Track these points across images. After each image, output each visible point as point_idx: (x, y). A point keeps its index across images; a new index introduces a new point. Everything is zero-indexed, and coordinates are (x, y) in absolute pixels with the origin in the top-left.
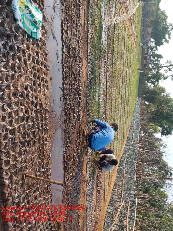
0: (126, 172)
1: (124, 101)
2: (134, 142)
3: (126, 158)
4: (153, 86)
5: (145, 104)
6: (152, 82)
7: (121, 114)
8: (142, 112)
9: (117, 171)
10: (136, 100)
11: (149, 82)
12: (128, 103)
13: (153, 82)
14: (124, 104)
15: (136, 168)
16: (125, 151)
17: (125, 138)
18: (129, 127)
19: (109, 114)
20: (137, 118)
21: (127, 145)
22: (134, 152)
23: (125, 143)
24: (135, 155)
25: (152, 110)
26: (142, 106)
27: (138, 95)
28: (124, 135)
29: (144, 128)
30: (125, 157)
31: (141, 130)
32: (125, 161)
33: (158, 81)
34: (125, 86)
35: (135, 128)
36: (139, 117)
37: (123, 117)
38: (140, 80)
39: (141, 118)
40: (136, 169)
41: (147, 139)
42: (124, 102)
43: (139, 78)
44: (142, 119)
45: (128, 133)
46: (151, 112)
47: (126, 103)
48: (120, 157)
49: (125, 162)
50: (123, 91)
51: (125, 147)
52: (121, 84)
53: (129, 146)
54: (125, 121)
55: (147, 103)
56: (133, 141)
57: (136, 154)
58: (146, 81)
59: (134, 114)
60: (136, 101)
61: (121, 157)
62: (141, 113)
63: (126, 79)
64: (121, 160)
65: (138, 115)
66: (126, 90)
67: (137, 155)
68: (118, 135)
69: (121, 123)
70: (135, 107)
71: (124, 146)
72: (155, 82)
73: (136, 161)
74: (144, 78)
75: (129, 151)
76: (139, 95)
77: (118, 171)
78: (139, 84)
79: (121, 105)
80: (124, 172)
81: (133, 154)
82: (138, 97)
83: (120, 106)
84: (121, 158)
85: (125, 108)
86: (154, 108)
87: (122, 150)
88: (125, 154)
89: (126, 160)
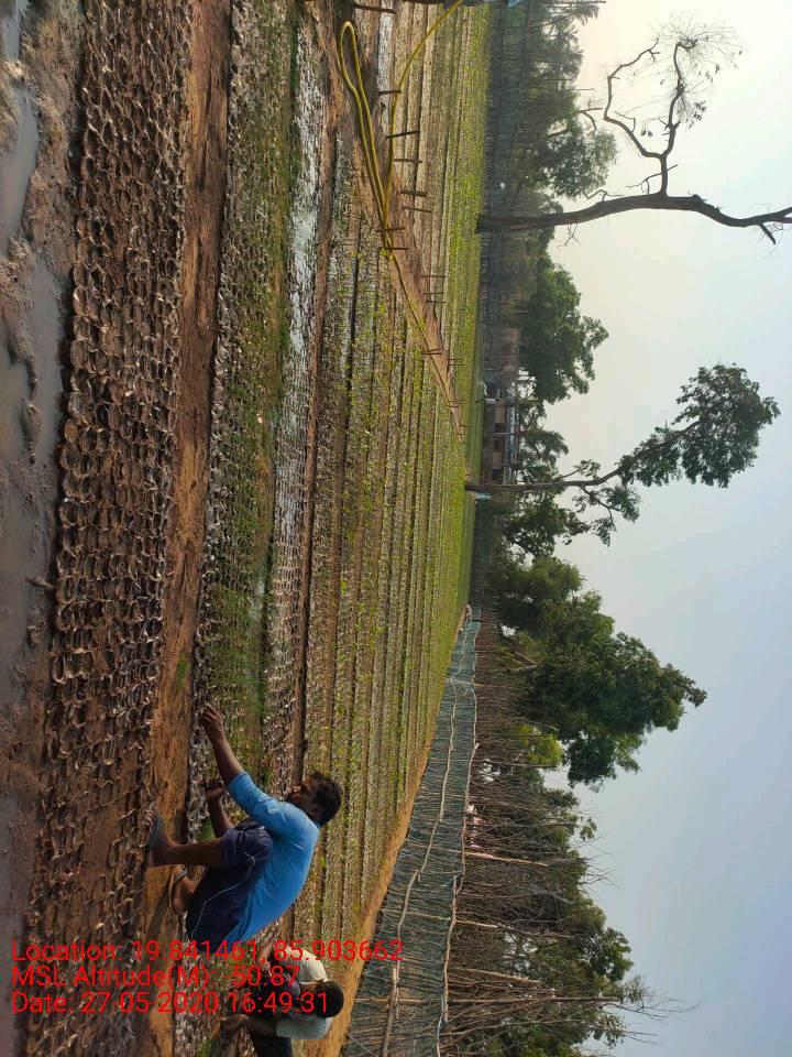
0: (403, 975)
1: (401, 626)
2: (446, 816)
3: (406, 902)
4: (530, 557)
5: (501, 635)
6: (527, 544)
7: (384, 685)
8: (488, 674)
9: (362, 976)
10: (463, 617)
11: (514, 542)
12: (420, 633)
13: (529, 540)
14: (400, 641)
15: (451, 951)
16: (406, 866)
17: (408, 801)
18: (428, 743)
19: (321, 690)
20: (463, 699)
21: (417, 835)
22: (445, 868)
23: (405, 821)
24: (452, 885)
25: (529, 664)
26: (488, 644)
27: (472, 594)
28: (401, 786)
29: (493, 747)
30: (404, 898)
31: (479, 755)
32: (403, 916)
33: (552, 542)
35: (451, 748)
36: (471, 695)
37: (396, 701)
38: (477, 531)
39: (480, 702)
42: (400, 632)
43: (472, 525)
44: (485, 707)
45: (420, 774)
46: (521, 674)
47: (409, 635)
48: (380, 900)
49: (400, 924)
51: (405, 845)
56: (442, 813)
57: (455, 877)
58: (505, 538)
59: (452, 680)
60: (461, 622)
61: (385, 899)
62: (483, 675)
63: (412, 526)
64: (381, 913)
65: (469, 683)
66: (409, 576)
67: (458, 886)
70: (458, 647)
71: (400, 838)
72: (540, 543)
73: (454, 916)
74: (495, 525)
75: (424, 866)
76: (475, 597)
77: (366, 973)
78: (475, 547)
80: (395, 977)
81: (446, 879)
82: (470, 603)
84: (384, 905)
85: (408, 654)
86: (533, 655)
87: (391, 862)
88: (406, 880)
89: (405, 912)
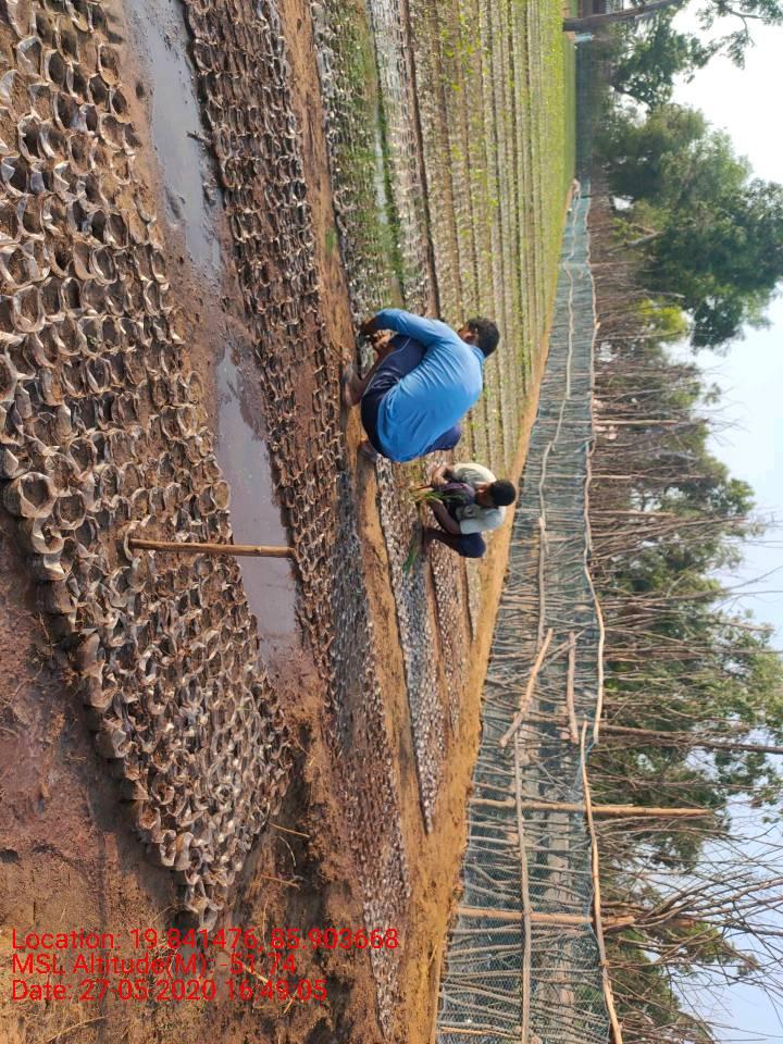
0: (548, 523)
1: (512, 202)
2: (573, 393)
3: (544, 468)
4: (643, 108)
5: (613, 208)
6: (639, 91)
7: (502, 267)
8: (603, 252)
9: (513, 527)
10: (570, 195)
11: (623, 92)
12: (531, 210)
13: (642, 86)
14: (513, 217)
15: (590, 500)
16: (539, 440)
17: (535, 384)
18: (548, 329)
19: (448, 269)
20: (578, 283)
21: (546, 413)
22: (577, 436)
23: (534, 404)
24: (584, 449)
25: (648, 233)
26: (602, 224)
27: (579, 165)
28: (527, 369)
29: (614, 324)
30: (541, 465)
31: (601, 333)
32: (543, 480)
33: (669, 82)
34: (510, 120)
35: (572, 331)
36: (588, 276)
37: (515, 283)
38: (579, 86)
39: (597, 282)
40: (592, 507)
41: (632, 371)
42: (513, 208)
43: (572, 77)
44: (604, 285)
45: (543, 360)
46: (641, 244)
47: (521, 213)
48: (521, 469)
49: (541, 484)
50: (501, 149)
51: (537, 423)
52: (487, 108)
53: (555, 416)
54: (524, 303)
55: (622, 204)
56: (568, 392)
57: (587, 443)
58: (612, 89)
59: (565, 265)
60: (569, 200)
61: (524, 468)
62: (599, 254)
63: (512, 79)
64: (522, 480)
65: (584, 265)
66: (515, 141)
67: (591, 449)
68: (502, 371)
69: (509, 311)
70: (568, 230)
71: (531, 418)
72: (654, 86)
73: (589, 473)
74: (600, 74)
75: (557, 437)
76: (583, 169)
77: (516, 524)
78: (578, 107)
79: (500, 219)
80: (542, 523)
81: (576, 446)
82: (577, 177)
83: (494, 227)
84: (523, 473)
85: (521, 235)
86: (653, 223)
87: (526, 438)
88: (541, 451)
89: (543, 476)
